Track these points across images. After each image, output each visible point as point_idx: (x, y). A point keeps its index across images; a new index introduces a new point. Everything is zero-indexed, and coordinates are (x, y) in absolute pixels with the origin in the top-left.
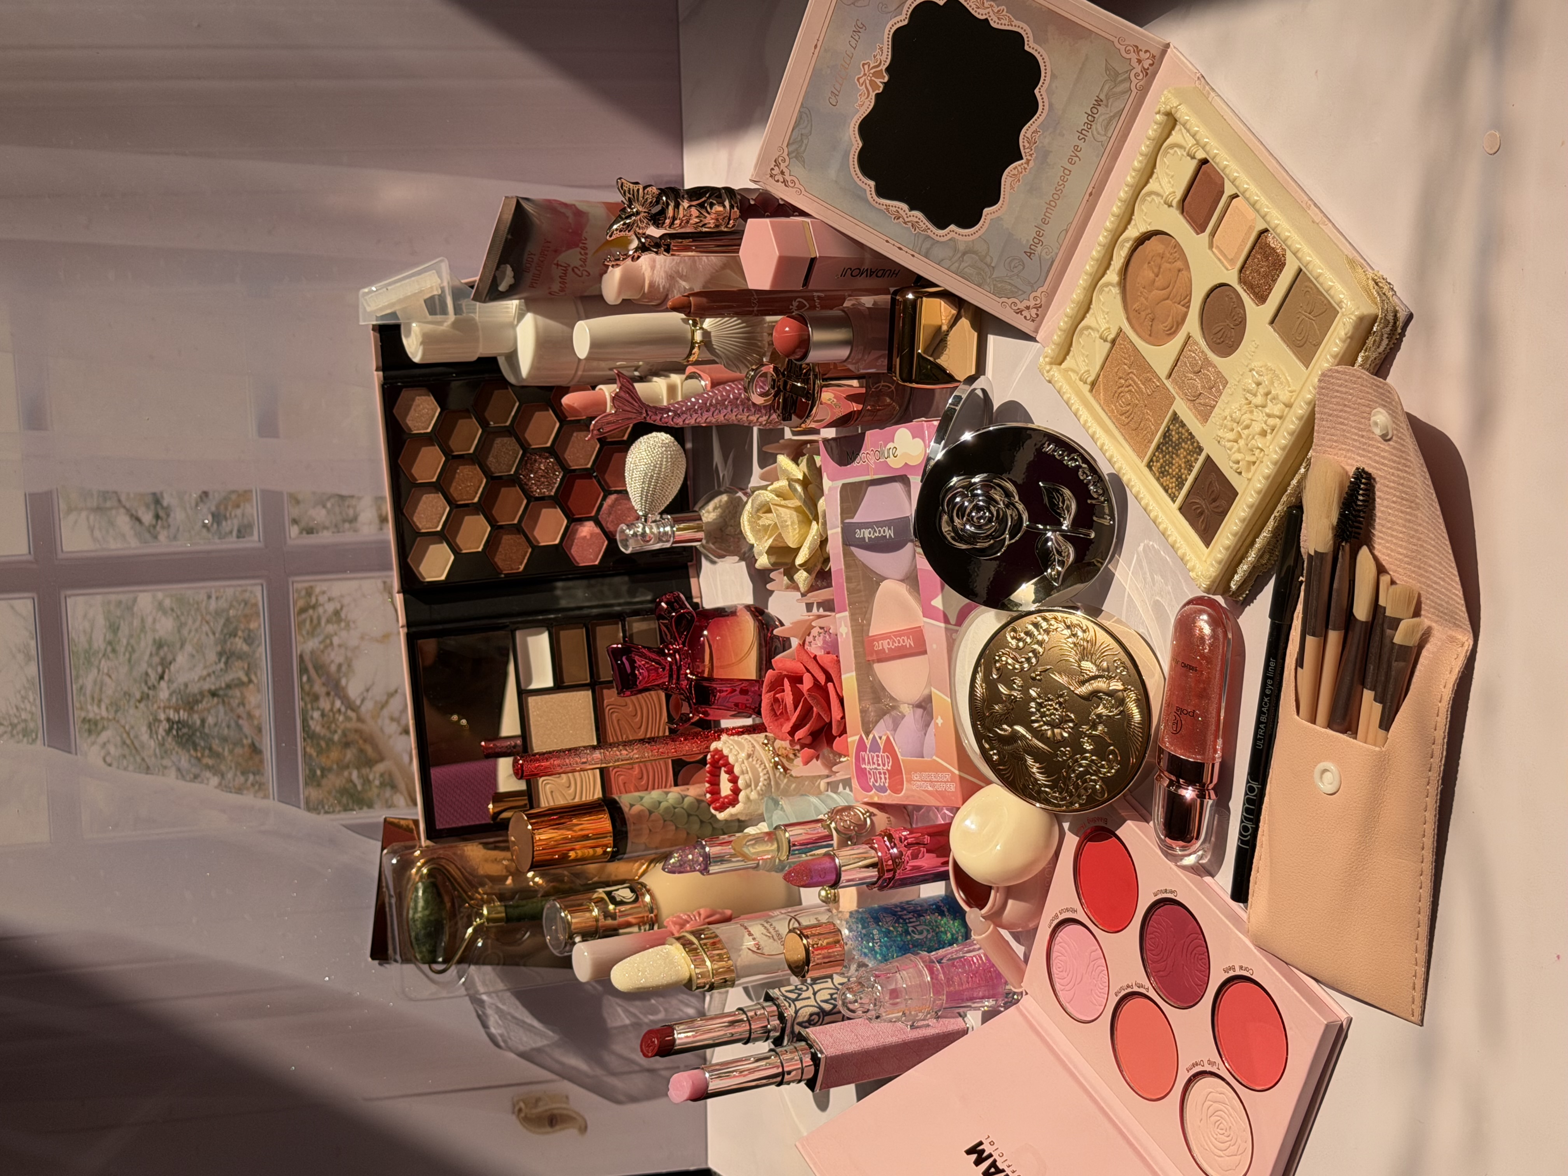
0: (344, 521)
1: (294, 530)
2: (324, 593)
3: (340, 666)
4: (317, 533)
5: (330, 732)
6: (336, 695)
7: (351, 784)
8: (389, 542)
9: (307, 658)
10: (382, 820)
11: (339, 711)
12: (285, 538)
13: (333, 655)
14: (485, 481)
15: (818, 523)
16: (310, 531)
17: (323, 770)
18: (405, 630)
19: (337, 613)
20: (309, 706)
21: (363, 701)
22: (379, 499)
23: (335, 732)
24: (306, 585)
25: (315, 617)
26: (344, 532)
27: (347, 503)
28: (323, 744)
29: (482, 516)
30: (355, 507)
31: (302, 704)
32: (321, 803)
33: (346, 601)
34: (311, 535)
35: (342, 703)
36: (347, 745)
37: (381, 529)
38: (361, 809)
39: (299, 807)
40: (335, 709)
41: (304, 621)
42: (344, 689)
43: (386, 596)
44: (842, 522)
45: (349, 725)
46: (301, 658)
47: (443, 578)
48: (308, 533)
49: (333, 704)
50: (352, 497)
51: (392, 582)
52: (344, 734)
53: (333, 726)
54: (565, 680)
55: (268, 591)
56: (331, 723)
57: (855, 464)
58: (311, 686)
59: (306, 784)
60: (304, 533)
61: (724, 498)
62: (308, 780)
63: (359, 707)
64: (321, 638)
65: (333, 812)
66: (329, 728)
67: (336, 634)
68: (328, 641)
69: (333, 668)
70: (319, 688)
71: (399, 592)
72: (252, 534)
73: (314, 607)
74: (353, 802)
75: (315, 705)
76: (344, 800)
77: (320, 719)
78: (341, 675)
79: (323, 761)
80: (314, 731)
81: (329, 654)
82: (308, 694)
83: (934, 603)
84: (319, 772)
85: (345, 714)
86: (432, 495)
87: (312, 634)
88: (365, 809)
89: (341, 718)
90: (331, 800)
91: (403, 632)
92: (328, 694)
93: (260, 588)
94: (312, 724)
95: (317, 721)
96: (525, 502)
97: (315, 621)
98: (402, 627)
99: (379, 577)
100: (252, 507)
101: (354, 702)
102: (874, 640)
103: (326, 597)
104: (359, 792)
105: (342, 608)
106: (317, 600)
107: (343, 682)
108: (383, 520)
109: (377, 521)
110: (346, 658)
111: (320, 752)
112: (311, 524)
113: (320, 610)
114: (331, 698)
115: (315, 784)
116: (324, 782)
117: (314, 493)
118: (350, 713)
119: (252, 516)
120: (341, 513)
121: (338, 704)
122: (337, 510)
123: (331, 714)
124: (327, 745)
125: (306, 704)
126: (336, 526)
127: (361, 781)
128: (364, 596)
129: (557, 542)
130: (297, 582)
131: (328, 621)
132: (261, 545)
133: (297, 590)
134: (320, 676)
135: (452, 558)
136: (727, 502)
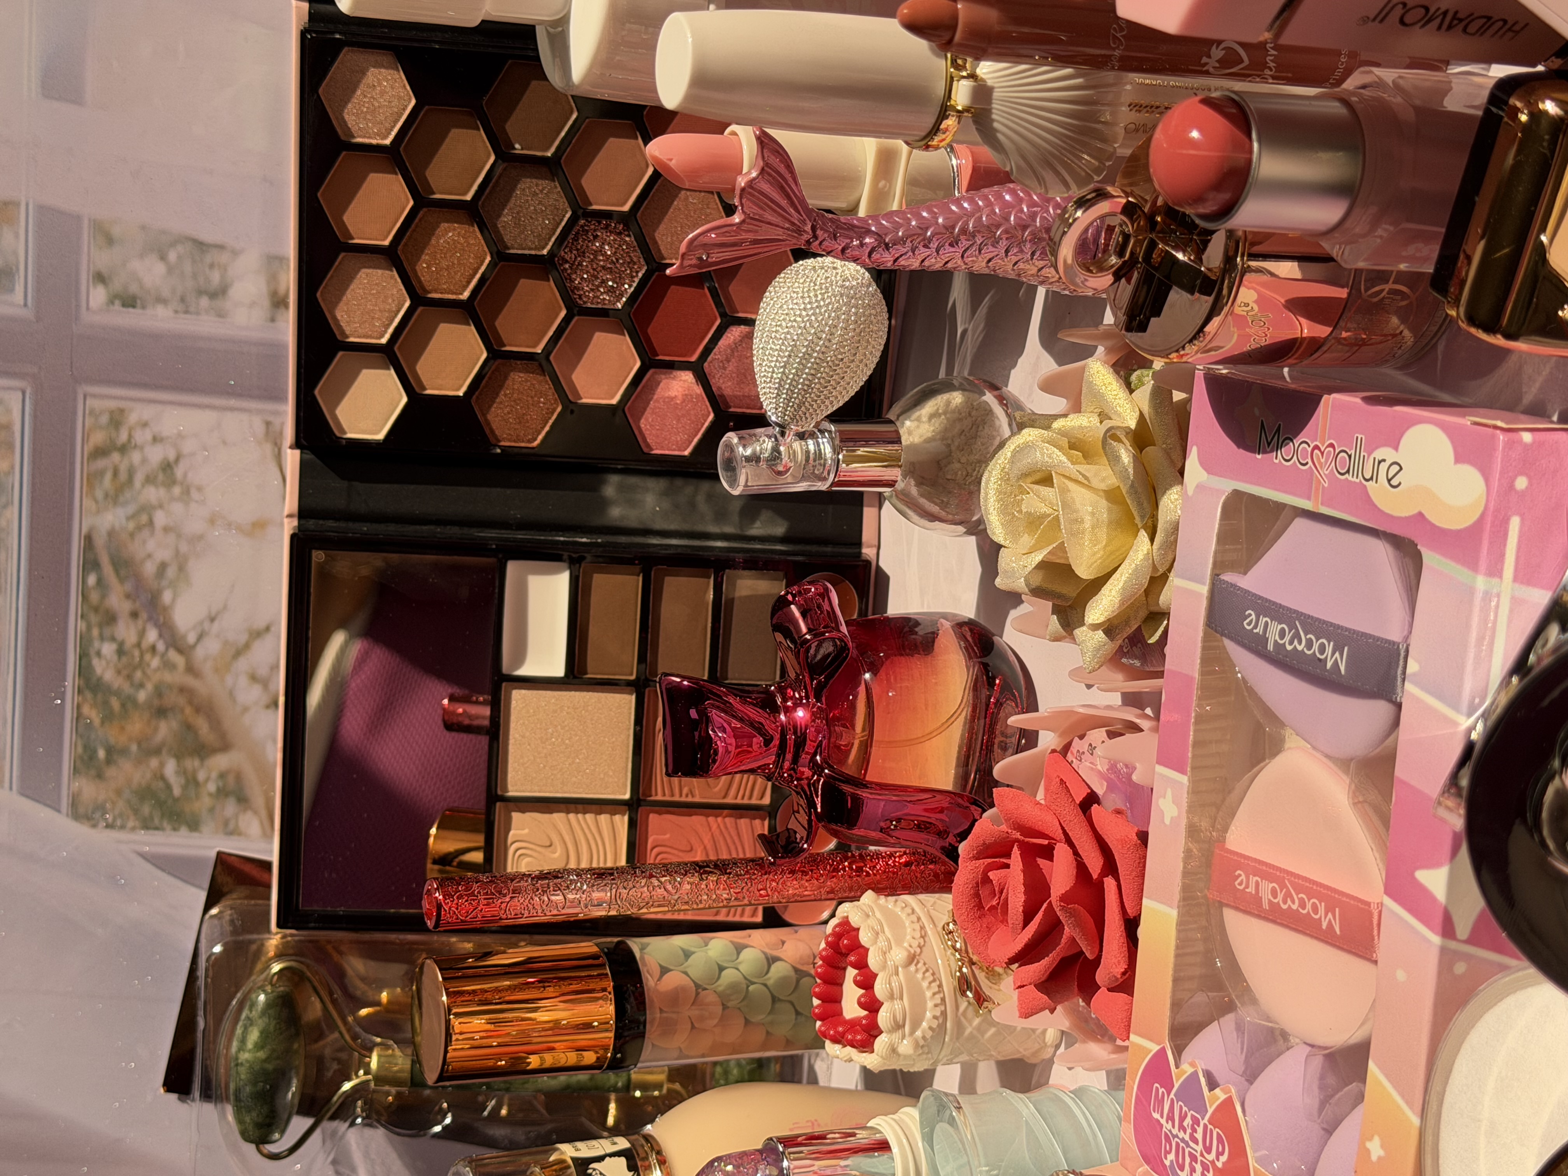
0: (200, 292)
1: (98, 296)
2: (145, 425)
3: (163, 567)
4: (144, 307)
5: (132, 685)
6: (150, 618)
7: (161, 784)
8: (285, 347)
9: (100, 541)
10: (213, 854)
11: (153, 649)
12: (78, 306)
13: (151, 545)
14: (488, 259)
15: (1152, 540)
16: (130, 302)
17: (110, 751)
18: (295, 522)
19: (167, 467)
20: (95, 632)
21: (200, 637)
22: (274, 260)
23: (141, 686)
24: (112, 404)
25: (123, 468)
26: (198, 313)
27: (208, 259)
28: (115, 704)
29: (473, 327)
30: (224, 269)
31: (82, 625)
32: (101, 808)
33: (188, 447)
34: (131, 310)
35: (161, 635)
36: (161, 712)
37: (273, 320)
38: (175, 829)
39: (59, 811)
40: (145, 645)
41: (101, 473)
42: (166, 610)
43: (268, 448)
44: (1215, 576)
45: (168, 677)
46: (89, 539)
47: (381, 436)
48: (124, 305)
49: (142, 634)
50: (221, 247)
51: (283, 424)
52: (159, 692)
53: (138, 674)
54: (589, 669)
55: (36, 405)
56: (135, 668)
57: (1277, 458)
58: (103, 597)
59: (76, 771)
60: (117, 302)
61: (957, 398)
62: (78, 763)
63: (194, 646)
64: (131, 509)
65: (123, 827)
66: (129, 677)
67: (161, 506)
68: (144, 518)
69: (149, 569)
70: (117, 601)
71: (291, 447)
72: (12, 290)
73: (123, 449)
74: (163, 816)
75: (107, 632)
76: (146, 809)
77: (115, 658)
78: (164, 583)
79: (114, 736)
80: (100, 679)
81: (144, 542)
82: (96, 610)
83: (1424, 876)
84: (101, 754)
85: (163, 655)
86: (380, 272)
87: (114, 498)
88: (184, 830)
89: (155, 662)
90: (121, 805)
91: (289, 526)
92: (134, 615)
93: (20, 395)
94: (98, 666)
95: (108, 663)
96: (563, 313)
97: (123, 476)
98: (290, 516)
99: (259, 412)
100: (17, 236)
101: (184, 637)
102: (1239, 866)
103: (148, 435)
104: (176, 800)
105: (177, 460)
106: (130, 436)
107: (167, 597)
108: (279, 303)
109: (266, 303)
110: (177, 552)
111: (108, 717)
112: (134, 289)
113: (136, 457)
114: (140, 622)
115: (93, 772)
116: (111, 772)
117: (143, 228)
118: (173, 655)
119: (15, 253)
120: (195, 276)
121: (152, 635)
122: (188, 268)
123: (137, 653)
124: (123, 705)
125: (89, 628)
126: (183, 300)
127: (183, 781)
128: (225, 443)
129: (614, 401)
130: (94, 396)
131: (150, 480)
132: (28, 314)
133: (92, 412)
134: (122, 580)
135: (405, 399)
136: (958, 410)
